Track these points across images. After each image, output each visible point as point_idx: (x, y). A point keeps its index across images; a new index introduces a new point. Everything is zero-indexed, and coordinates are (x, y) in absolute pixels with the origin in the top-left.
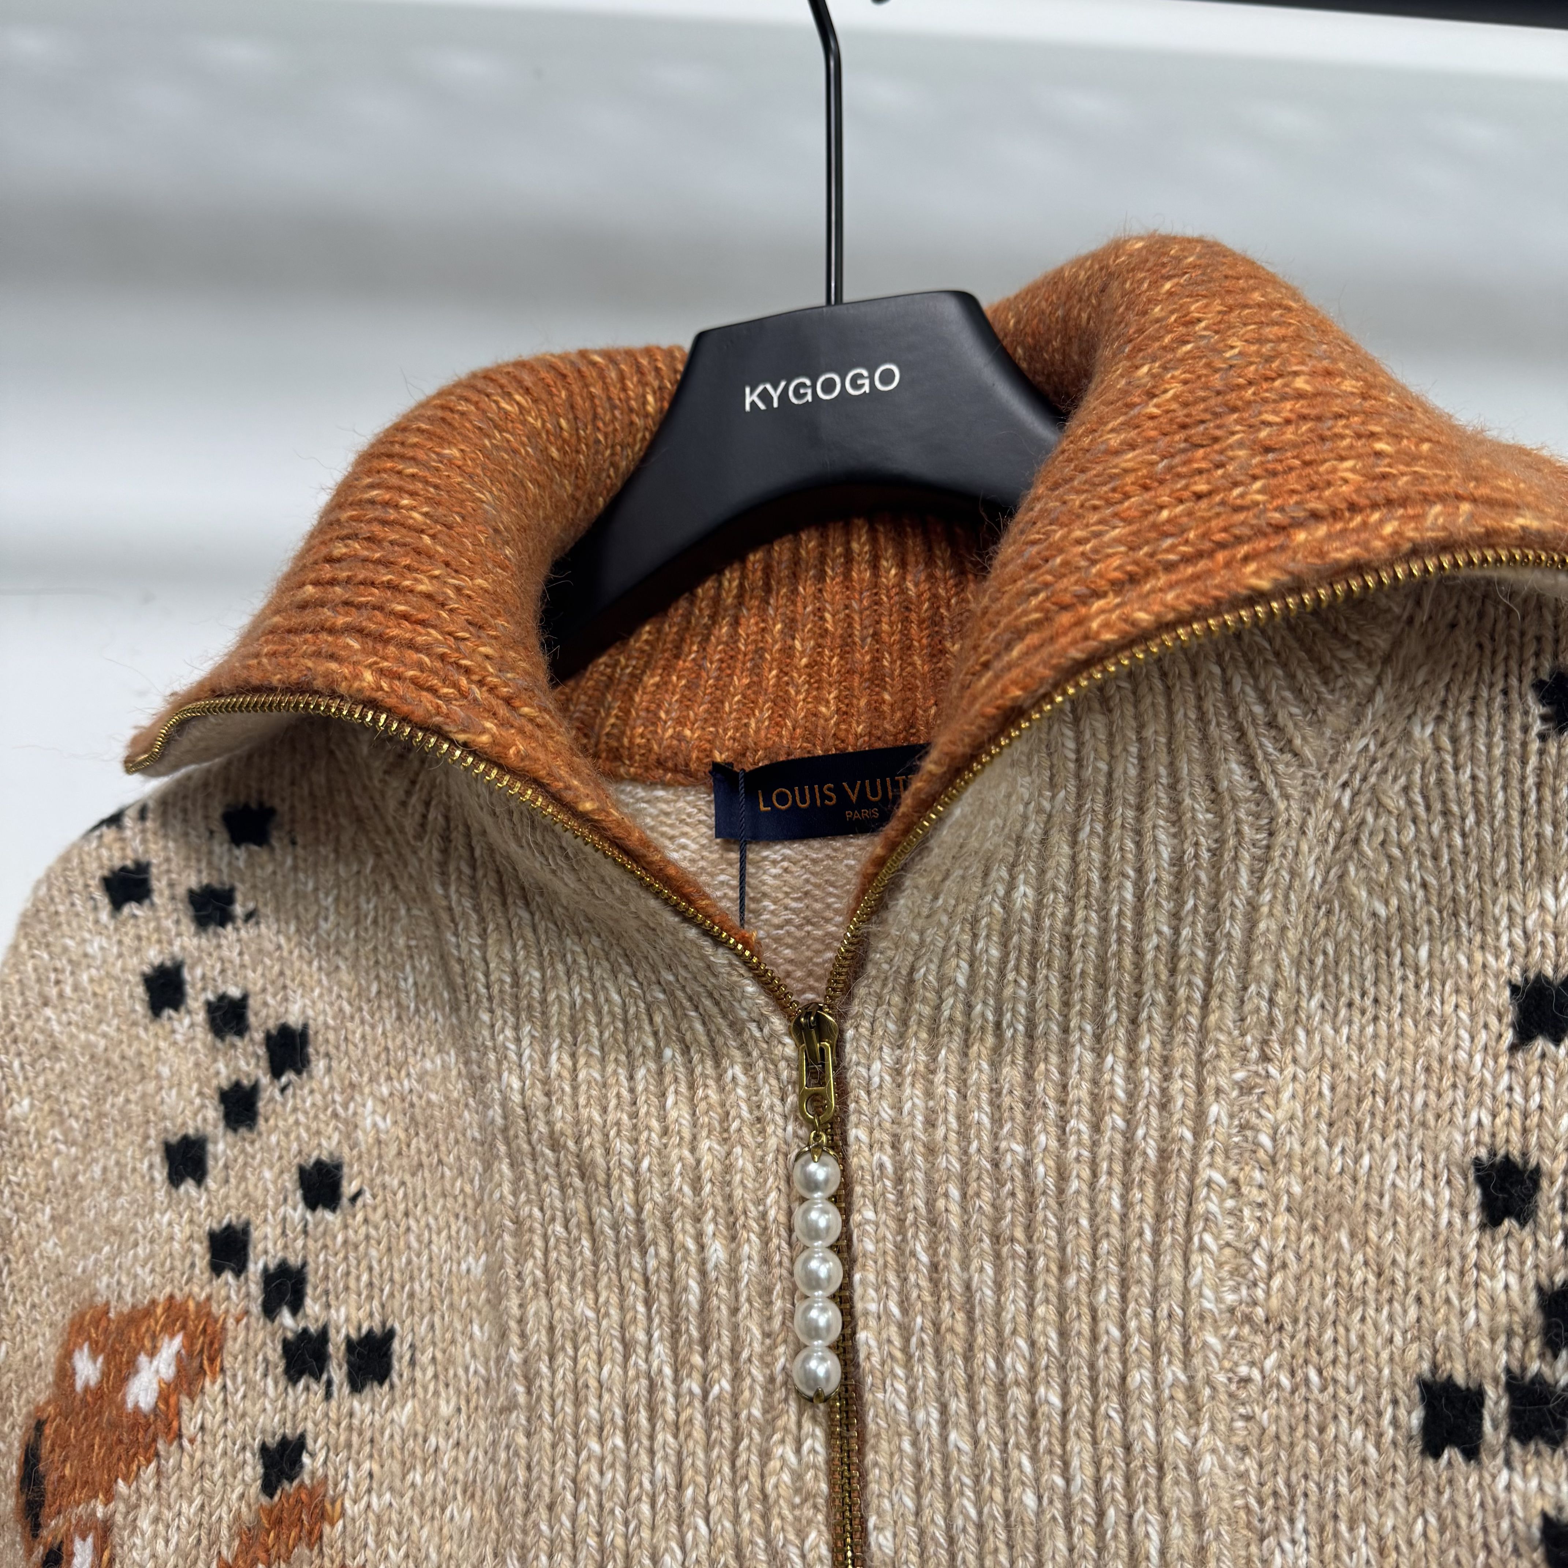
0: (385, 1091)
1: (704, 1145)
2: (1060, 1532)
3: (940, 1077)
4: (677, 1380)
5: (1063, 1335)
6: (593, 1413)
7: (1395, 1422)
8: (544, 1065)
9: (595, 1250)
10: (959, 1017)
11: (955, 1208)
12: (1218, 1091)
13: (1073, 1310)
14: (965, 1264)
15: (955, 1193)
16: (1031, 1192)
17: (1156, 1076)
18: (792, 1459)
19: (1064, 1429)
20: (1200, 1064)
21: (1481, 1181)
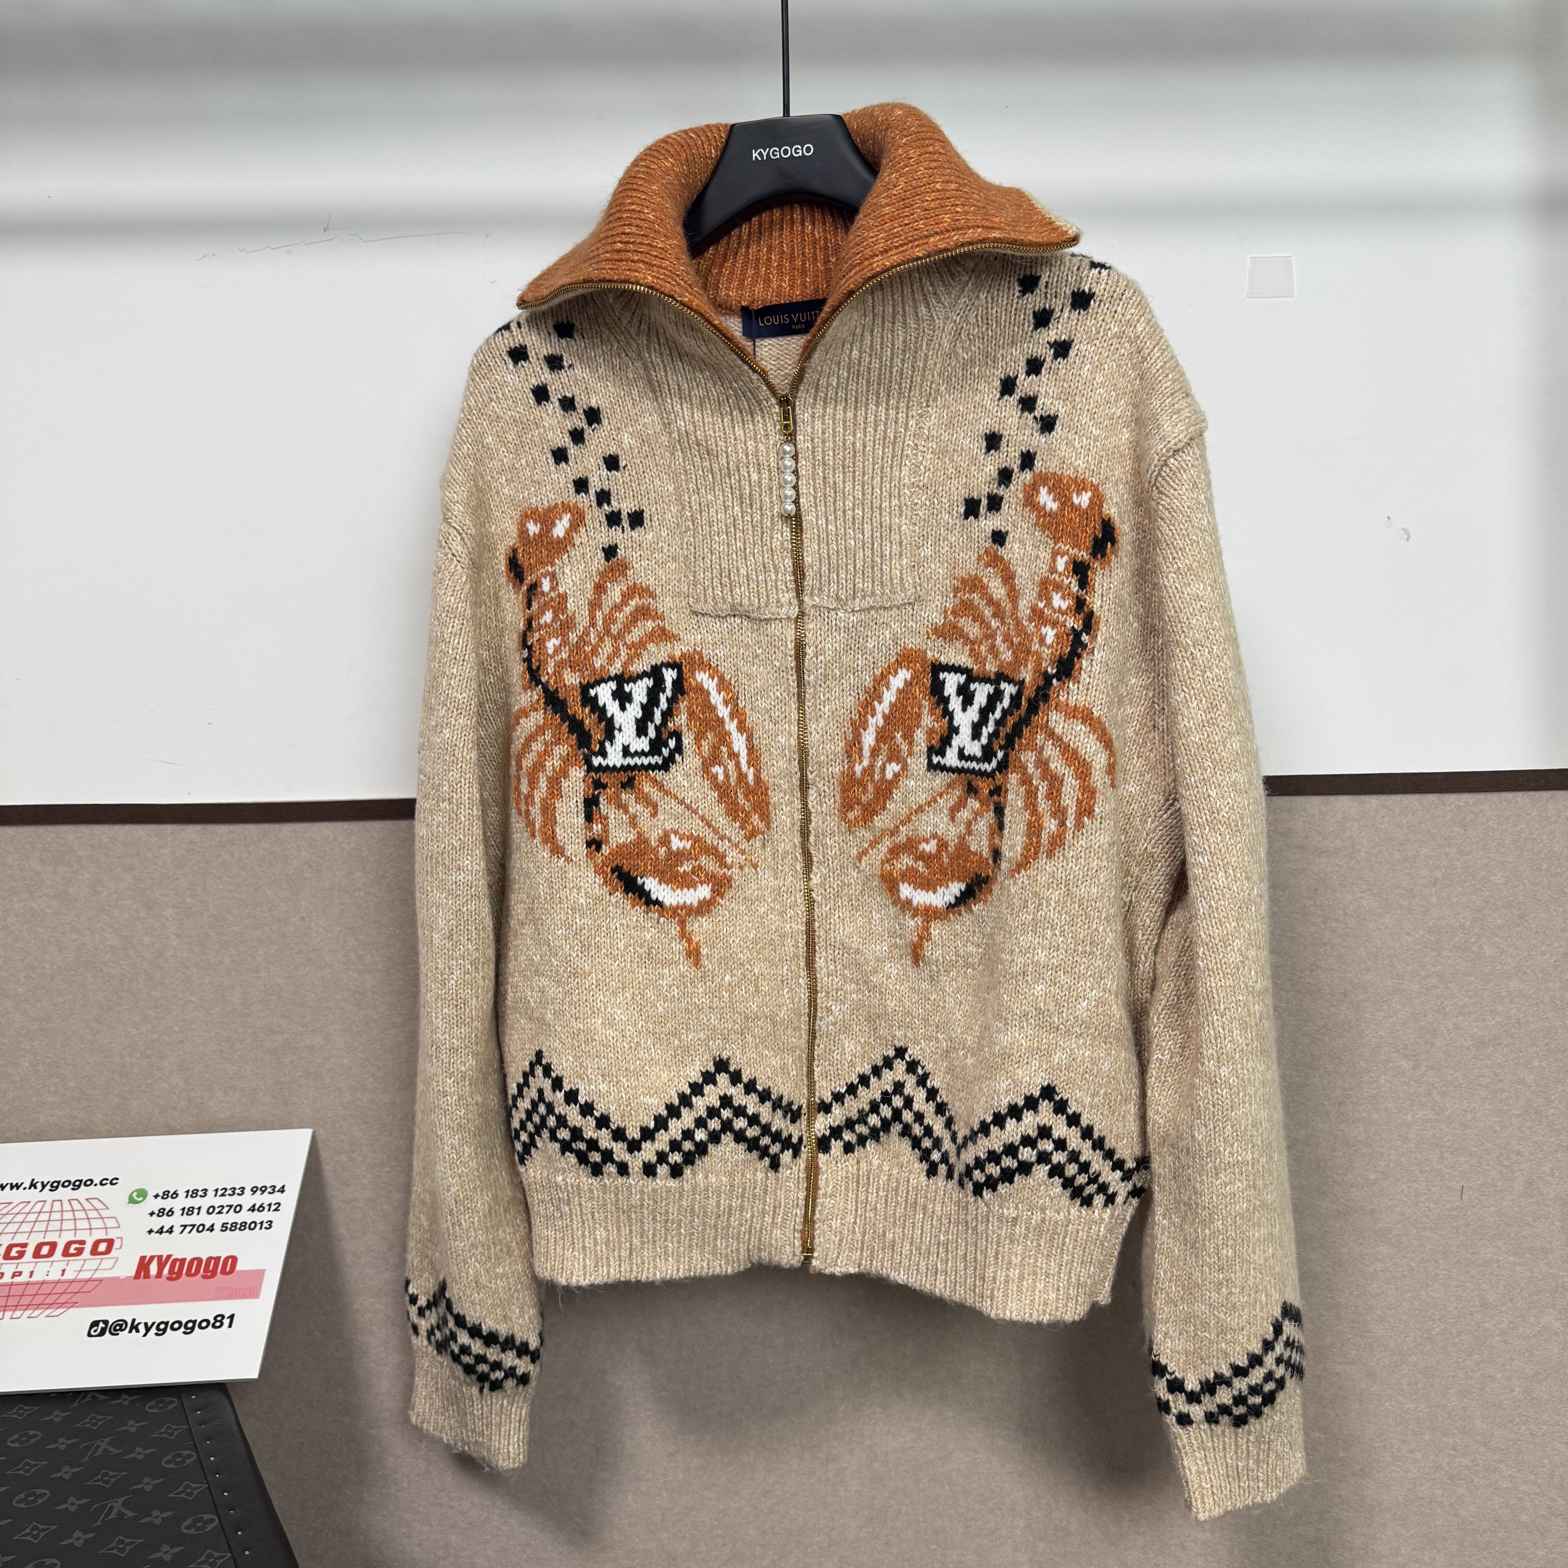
0: (631, 430)
1: (749, 443)
2: (861, 551)
3: (827, 417)
4: (743, 517)
5: (863, 494)
6: (716, 529)
7: (957, 512)
8: (693, 417)
9: (713, 479)
10: (833, 397)
11: (831, 458)
12: (913, 416)
13: (867, 486)
14: (834, 476)
15: (831, 454)
16: (855, 452)
17: (894, 413)
18: (780, 538)
19: (863, 522)
20: (908, 408)
21: (986, 439)
